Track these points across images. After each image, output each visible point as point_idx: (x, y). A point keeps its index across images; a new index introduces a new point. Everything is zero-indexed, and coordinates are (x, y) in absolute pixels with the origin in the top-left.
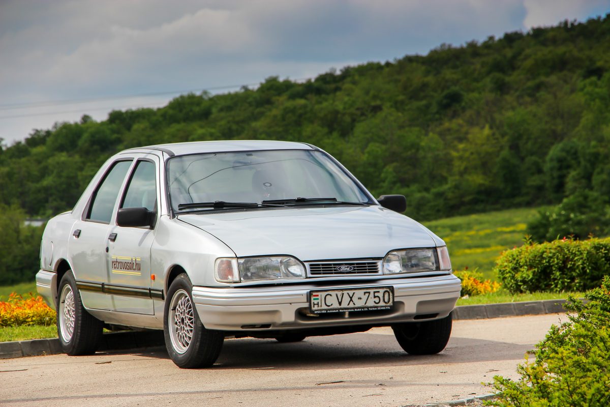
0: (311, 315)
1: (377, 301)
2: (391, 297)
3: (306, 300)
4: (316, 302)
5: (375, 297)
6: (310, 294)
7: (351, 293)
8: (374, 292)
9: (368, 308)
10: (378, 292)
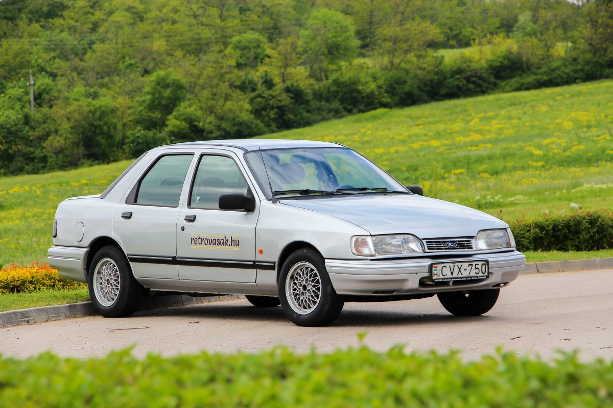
0: (431, 283)
1: (477, 272)
2: (487, 268)
3: (427, 271)
4: (435, 272)
5: (476, 268)
6: (431, 267)
7: (460, 265)
8: (476, 265)
9: (471, 277)
10: (478, 264)
